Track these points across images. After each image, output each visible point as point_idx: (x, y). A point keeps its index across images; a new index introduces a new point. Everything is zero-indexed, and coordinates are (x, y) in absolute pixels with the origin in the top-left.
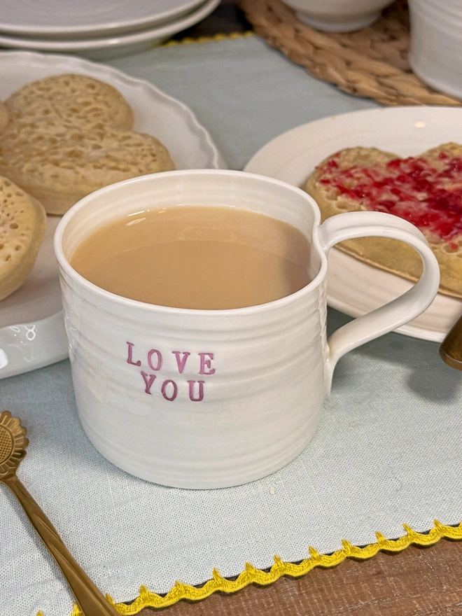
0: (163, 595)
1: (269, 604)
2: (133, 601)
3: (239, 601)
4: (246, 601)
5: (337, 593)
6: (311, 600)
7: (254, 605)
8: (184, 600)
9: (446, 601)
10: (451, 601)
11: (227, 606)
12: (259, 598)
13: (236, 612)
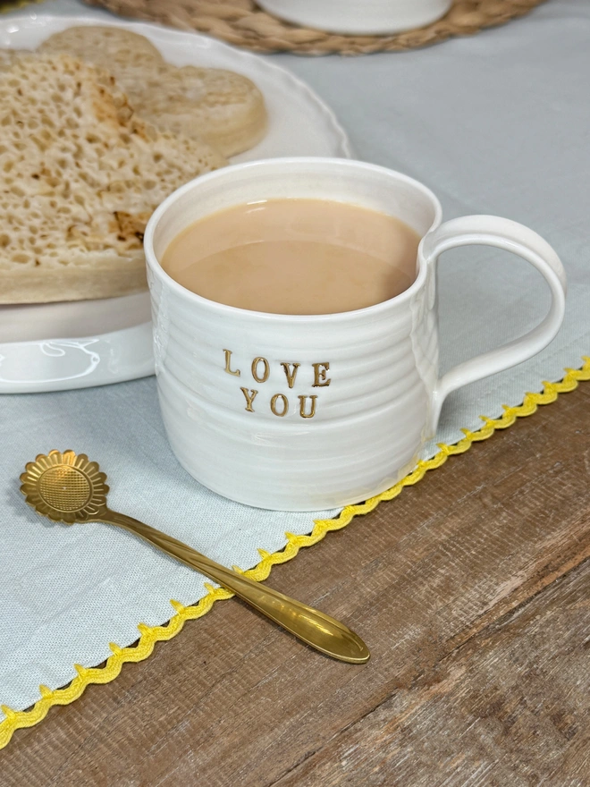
0: (310, 534)
1: (403, 513)
2: (285, 548)
3: (375, 519)
4: (382, 517)
5: (455, 487)
6: (436, 498)
7: (391, 517)
8: (329, 532)
9: (544, 466)
10: (548, 465)
11: (369, 526)
12: (392, 511)
13: (379, 528)
